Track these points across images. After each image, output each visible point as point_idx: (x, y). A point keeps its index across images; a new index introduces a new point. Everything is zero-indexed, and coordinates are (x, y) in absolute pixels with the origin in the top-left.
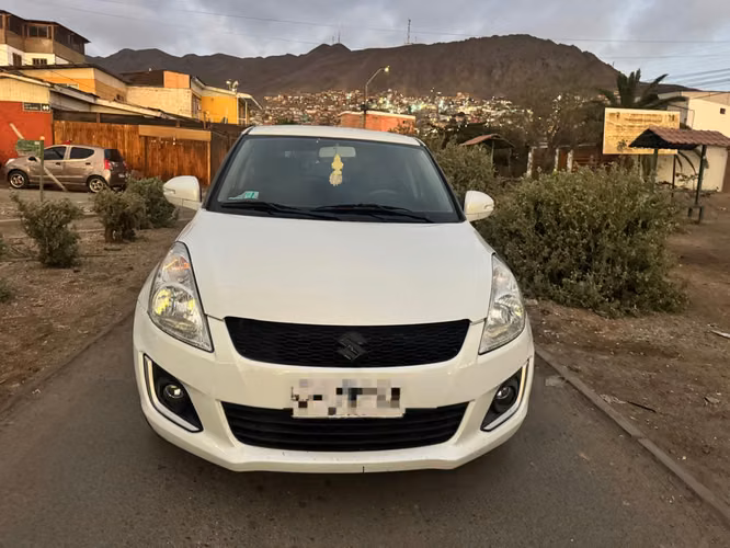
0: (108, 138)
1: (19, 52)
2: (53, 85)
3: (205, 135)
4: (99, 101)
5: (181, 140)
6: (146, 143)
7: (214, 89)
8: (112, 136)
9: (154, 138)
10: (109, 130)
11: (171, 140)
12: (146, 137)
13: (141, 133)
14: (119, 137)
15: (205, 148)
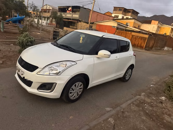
0: (125, 34)
1: (124, 16)
2: (118, 22)
3: (147, 36)
4: (128, 27)
5: (141, 37)
6: (133, 36)
7: (165, 25)
8: (126, 34)
9: (135, 36)
10: (126, 33)
11: (138, 37)
12: (133, 35)
13: (132, 34)
14: (127, 34)
15: (146, 39)
